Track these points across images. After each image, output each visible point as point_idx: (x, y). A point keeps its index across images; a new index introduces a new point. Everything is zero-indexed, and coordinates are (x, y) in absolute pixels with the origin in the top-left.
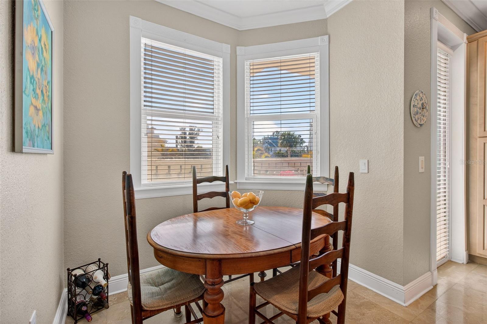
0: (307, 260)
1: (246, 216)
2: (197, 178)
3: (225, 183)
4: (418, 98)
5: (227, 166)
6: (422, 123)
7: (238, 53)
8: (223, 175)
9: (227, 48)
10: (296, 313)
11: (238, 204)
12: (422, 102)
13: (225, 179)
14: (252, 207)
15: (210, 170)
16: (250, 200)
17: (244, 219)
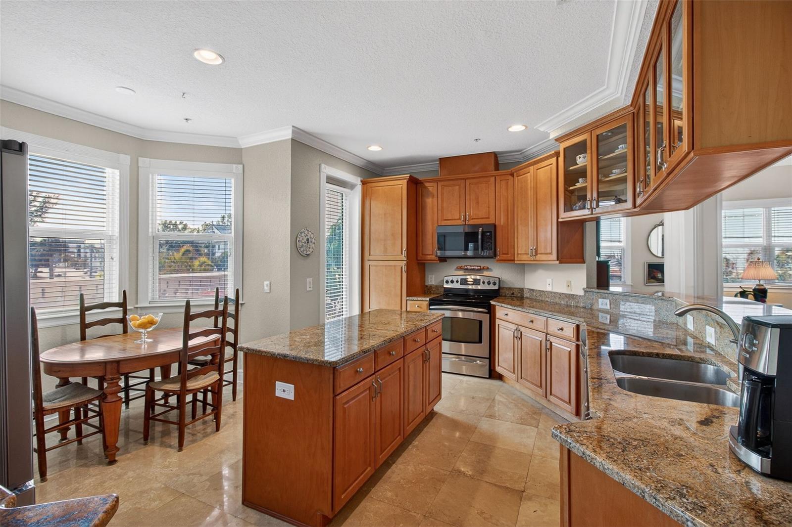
0: (187, 353)
1: (145, 336)
2: (86, 305)
3: (122, 309)
4: (303, 235)
5: (124, 292)
6: (308, 253)
7: (140, 165)
8: (119, 300)
9: (126, 159)
10: (179, 389)
11: (136, 325)
12: (307, 237)
13: (123, 305)
14: (150, 327)
15: (101, 296)
16: (148, 322)
17: (142, 338)
